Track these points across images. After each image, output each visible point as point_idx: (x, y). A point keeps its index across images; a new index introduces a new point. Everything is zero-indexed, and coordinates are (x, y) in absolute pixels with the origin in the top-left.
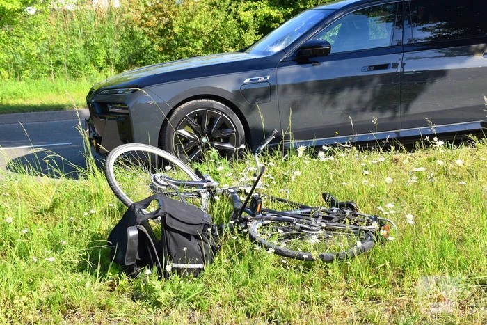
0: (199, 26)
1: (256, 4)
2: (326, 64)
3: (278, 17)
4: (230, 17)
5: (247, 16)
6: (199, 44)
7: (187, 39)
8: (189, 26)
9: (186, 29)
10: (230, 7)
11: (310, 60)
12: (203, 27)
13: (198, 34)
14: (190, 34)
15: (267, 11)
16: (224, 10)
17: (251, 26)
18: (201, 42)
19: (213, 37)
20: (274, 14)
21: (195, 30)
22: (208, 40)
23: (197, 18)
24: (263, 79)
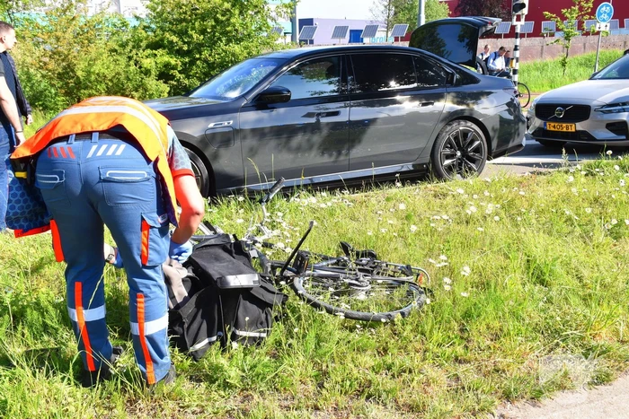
0: (102, 71)
1: (156, 52)
2: (282, 110)
3: (177, 65)
4: (132, 63)
5: (148, 63)
6: (102, 87)
7: (90, 82)
8: (92, 70)
9: (89, 73)
10: (131, 55)
11: (269, 106)
12: (106, 72)
13: (101, 78)
14: (93, 78)
15: (166, 59)
16: (125, 57)
17: (153, 73)
18: (104, 86)
19: (115, 81)
20: (173, 61)
21: (98, 74)
22: (110, 84)
23: (98, 62)
24: (226, 124)
